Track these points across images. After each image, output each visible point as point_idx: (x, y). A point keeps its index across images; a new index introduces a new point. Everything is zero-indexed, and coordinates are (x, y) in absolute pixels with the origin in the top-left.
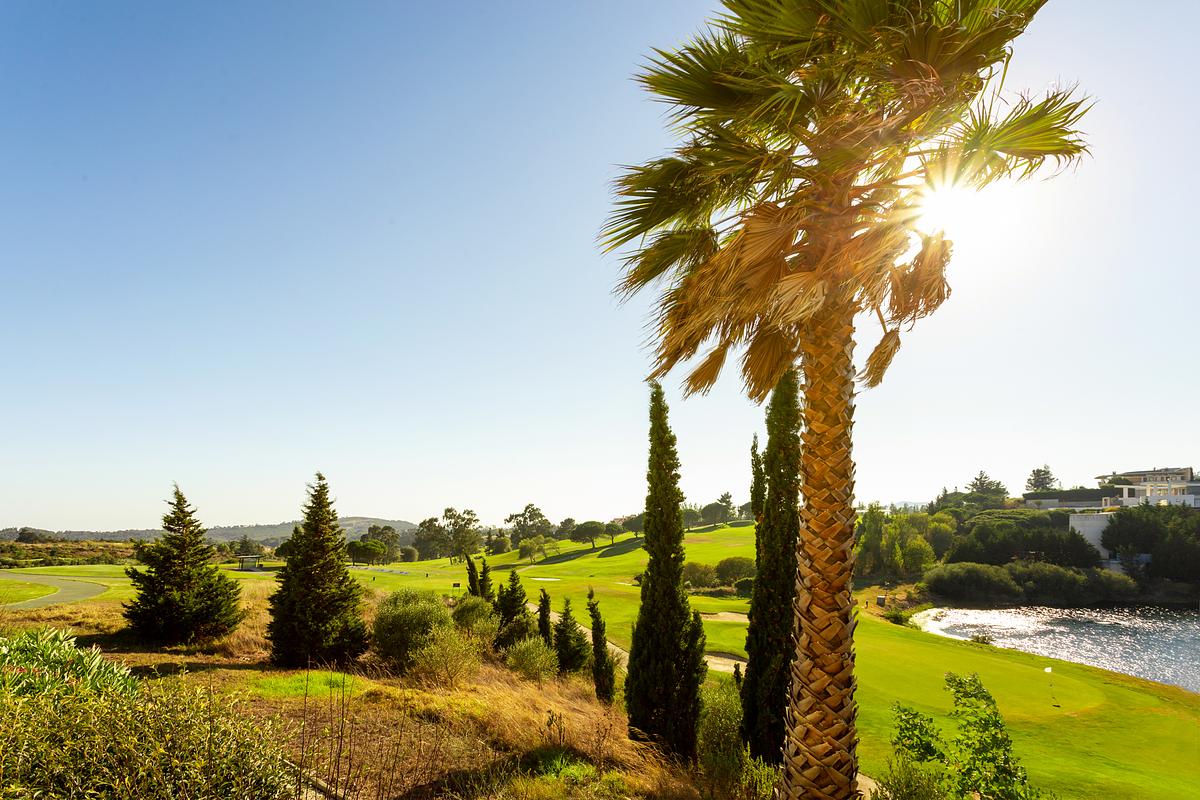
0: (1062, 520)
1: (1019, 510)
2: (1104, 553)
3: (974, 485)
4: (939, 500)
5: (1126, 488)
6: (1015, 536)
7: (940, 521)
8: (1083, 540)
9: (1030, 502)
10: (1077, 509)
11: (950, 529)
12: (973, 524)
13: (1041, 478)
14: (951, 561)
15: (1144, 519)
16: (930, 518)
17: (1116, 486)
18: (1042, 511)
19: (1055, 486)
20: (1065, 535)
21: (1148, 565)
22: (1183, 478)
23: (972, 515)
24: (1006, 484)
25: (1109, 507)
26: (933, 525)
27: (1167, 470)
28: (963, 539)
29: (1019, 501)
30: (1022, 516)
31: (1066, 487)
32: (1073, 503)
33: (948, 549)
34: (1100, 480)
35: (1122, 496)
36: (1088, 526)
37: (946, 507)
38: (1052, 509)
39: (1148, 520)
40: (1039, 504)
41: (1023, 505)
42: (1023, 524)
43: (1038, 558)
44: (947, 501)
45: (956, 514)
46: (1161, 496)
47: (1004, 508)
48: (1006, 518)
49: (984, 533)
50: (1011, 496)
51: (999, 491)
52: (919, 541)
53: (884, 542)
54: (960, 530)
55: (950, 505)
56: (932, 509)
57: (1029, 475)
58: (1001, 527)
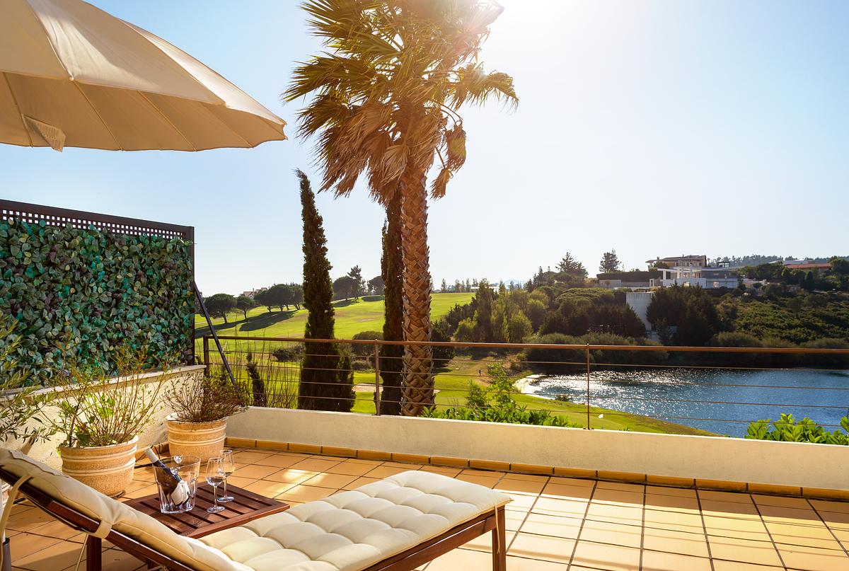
0: (621, 297)
1: (594, 289)
2: (648, 326)
3: (562, 265)
4: (535, 279)
5: (665, 271)
6: (589, 311)
7: (535, 298)
8: (635, 314)
9: (601, 282)
10: (633, 289)
11: (543, 305)
12: (561, 301)
13: (610, 260)
14: (543, 333)
15: (673, 298)
16: (529, 295)
17: (659, 270)
18: (609, 290)
19: (620, 268)
20: (623, 310)
21: (675, 335)
22: (700, 264)
23: (561, 293)
24: (585, 266)
25: (653, 287)
26: (531, 301)
27: (691, 256)
28: (555, 314)
29: (594, 281)
30: (595, 294)
31: (627, 270)
32: (630, 283)
33: (542, 323)
34: (649, 264)
35: (662, 279)
36: (638, 303)
37: (541, 285)
38: (616, 288)
39: (676, 298)
40: (608, 284)
41: (597, 285)
42: (595, 301)
43: (605, 331)
44: (543, 279)
45: (549, 292)
46: (685, 278)
47: (582, 285)
48: (584, 296)
49: (568, 308)
50: (589, 276)
51: (582, 272)
52: (520, 316)
53: (493, 317)
54: (552, 306)
55: (544, 283)
56: (530, 286)
57: (601, 258)
58: (580, 303)
